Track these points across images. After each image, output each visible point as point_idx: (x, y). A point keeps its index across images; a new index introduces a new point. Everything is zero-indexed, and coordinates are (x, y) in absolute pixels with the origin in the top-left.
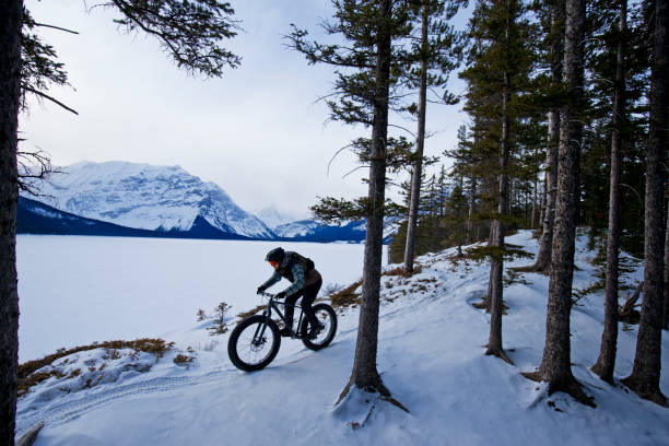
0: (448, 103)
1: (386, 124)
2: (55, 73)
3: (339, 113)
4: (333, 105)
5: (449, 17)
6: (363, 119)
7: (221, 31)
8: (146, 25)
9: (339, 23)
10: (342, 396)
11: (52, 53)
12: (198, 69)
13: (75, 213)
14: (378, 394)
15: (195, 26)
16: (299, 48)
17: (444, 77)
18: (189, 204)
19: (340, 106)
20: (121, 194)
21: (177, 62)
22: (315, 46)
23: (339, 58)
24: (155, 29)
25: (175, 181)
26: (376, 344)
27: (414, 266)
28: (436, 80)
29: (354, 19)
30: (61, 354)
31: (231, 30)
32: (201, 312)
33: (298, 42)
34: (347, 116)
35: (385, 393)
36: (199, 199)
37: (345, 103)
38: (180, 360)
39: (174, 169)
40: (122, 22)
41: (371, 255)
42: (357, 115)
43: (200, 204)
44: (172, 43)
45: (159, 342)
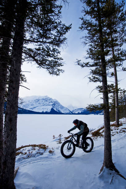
0: (124, 70)
1: (107, 81)
2: (24, 80)
3: (92, 80)
4: (90, 78)
5: (120, 46)
6: (99, 80)
7: (60, 65)
8: (43, 66)
9: (89, 56)
10: (101, 170)
11: (24, 76)
12: (54, 75)
13: (24, 108)
14: (114, 171)
15: (54, 65)
16: (79, 64)
17: (121, 63)
18: (49, 105)
19: (92, 78)
20: (34, 103)
21: (50, 74)
22: (83, 63)
23: (90, 65)
24: (45, 67)
25: (46, 99)
26: (111, 152)
27: (120, 123)
28: (119, 64)
29: (93, 54)
30: (22, 147)
31: (62, 64)
32: (54, 136)
33: (78, 63)
34: (94, 80)
35: (117, 171)
36: (52, 104)
37: (93, 77)
38: (50, 152)
39: (46, 96)
40: (38, 67)
41: (106, 122)
42: (97, 80)
43: (52, 105)
44: (49, 69)
45: (45, 145)
